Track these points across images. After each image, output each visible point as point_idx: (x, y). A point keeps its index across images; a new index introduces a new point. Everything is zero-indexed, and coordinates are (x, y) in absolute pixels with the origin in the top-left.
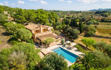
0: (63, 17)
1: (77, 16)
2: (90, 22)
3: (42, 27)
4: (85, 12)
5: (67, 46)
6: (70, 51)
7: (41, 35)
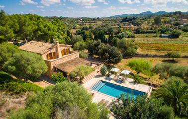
0: (74, 28)
1: (97, 25)
2: (123, 34)
3: (60, 46)
4: (105, 19)
5: (112, 76)
6: (122, 85)
7: (61, 62)
